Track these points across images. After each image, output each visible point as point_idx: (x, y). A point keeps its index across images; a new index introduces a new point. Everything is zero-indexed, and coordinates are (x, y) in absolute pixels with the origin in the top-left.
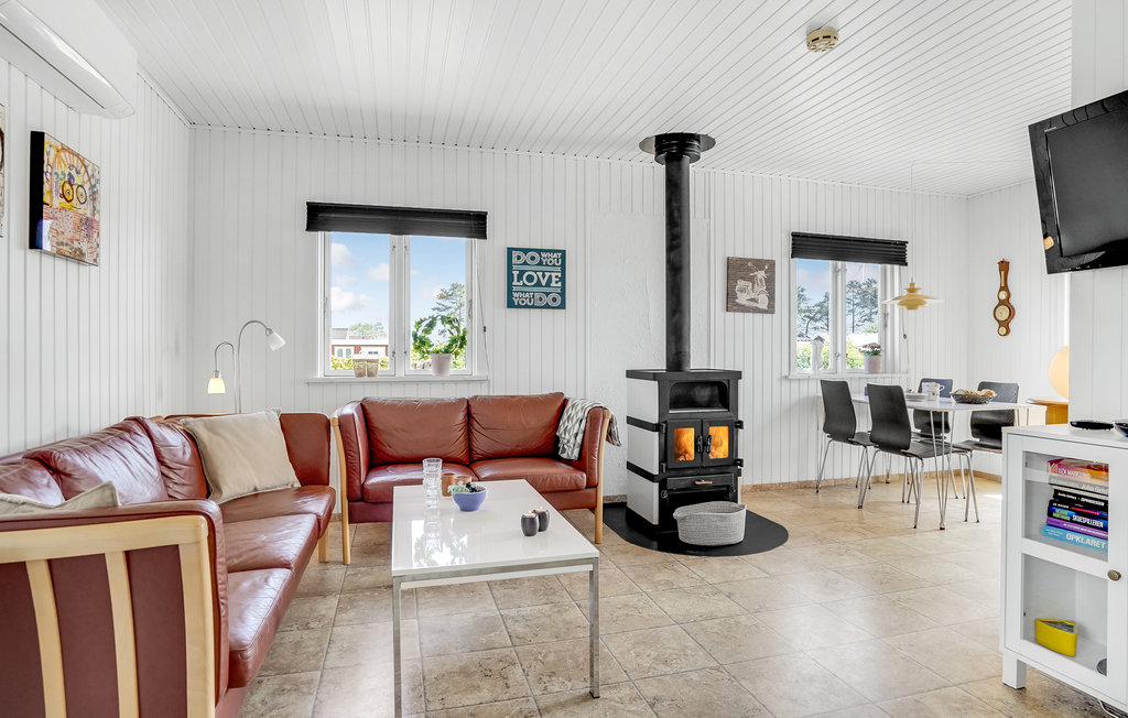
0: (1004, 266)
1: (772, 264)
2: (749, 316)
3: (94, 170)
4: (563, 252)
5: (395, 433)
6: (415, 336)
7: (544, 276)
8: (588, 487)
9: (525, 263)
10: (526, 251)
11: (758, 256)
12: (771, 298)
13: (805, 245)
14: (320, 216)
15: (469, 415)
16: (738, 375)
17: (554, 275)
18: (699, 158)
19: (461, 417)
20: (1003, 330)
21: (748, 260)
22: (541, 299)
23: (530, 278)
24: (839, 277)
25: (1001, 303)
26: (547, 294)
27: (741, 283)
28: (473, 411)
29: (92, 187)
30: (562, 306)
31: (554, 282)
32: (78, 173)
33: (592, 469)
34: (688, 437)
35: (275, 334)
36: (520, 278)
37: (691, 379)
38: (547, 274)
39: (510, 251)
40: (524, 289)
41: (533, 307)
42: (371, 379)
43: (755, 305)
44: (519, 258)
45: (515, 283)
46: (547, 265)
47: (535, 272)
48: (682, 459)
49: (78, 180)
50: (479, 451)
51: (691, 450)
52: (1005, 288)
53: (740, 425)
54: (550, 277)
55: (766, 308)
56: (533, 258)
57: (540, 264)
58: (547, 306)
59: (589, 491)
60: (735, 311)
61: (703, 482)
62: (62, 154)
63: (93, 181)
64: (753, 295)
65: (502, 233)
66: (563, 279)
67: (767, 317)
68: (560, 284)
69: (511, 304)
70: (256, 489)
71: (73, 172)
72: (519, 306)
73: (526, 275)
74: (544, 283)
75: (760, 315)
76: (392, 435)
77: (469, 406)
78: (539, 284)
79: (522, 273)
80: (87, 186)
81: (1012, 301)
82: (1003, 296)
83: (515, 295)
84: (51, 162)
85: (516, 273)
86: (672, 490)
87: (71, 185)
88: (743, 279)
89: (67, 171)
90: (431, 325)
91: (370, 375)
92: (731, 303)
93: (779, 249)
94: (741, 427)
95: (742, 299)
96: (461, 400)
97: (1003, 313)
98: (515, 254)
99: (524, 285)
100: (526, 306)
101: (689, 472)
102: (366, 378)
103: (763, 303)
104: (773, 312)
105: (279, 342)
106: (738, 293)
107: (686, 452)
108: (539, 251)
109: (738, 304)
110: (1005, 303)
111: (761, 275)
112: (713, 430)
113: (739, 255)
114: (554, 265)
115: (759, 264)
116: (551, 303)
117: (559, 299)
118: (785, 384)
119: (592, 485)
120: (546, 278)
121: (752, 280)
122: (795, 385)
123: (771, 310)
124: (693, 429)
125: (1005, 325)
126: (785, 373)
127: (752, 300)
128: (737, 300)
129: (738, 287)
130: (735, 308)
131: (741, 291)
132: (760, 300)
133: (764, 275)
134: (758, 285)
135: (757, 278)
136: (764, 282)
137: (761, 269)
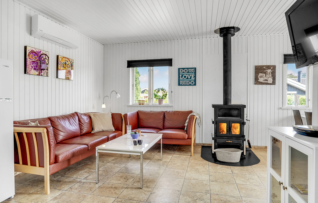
2: (264, 86)
3: (72, 61)
4: (195, 68)
5: (144, 120)
6: (154, 94)
7: (189, 76)
8: (188, 139)
9: (184, 72)
10: (184, 69)
11: (268, 64)
12: (274, 79)
13: (287, 58)
14: (131, 64)
15: (164, 116)
16: (244, 106)
17: (192, 75)
18: (234, 35)
19: (162, 116)
21: (265, 66)
22: (188, 83)
23: (185, 77)
26: (190, 81)
27: (260, 74)
28: (165, 115)
29: (71, 64)
30: (195, 85)
31: (192, 77)
32: (67, 62)
33: (190, 133)
34: (224, 126)
35: (118, 94)
36: (182, 77)
38: (190, 75)
39: (179, 69)
40: (183, 80)
41: (186, 85)
42: (143, 105)
43: (267, 82)
44: (182, 71)
45: (181, 78)
46: (190, 72)
47: (187, 75)
48: (222, 133)
49: (67, 63)
50: (166, 126)
51: (225, 130)
54: (191, 76)
55: (271, 83)
56: (186, 71)
57: (188, 72)
58: (190, 85)
59: (189, 140)
60: (258, 84)
61: (229, 141)
62: (63, 59)
63: (72, 63)
64: (265, 78)
65: (177, 64)
66: (195, 77)
67: (272, 86)
68: (194, 78)
69: (179, 85)
70: (103, 130)
71: (66, 62)
72: (182, 85)
73: (184, 75)
74: (189, 78)
75: (269, 86)
76: (143, 120)
77: (164, 114)
78: (188, 78)
79: (182, 75)
80: (70, 64)
83: (180, 82)
84: (60, 61)
85: (181, 75)
86: (218, 143)
87: (66, 65)
88: (261, 73)
89: (64, 62)
90: (159, 91)
91: (143, 104)
92: (257, 82)
93: (278, 61)
94: (245, 124)
95: (261, 80)
96: (162, 112)
98: (180, 69)
99: (183, 79)
100: (184, 85)
101: (225, 138)
102: (141, 105)
103: (270, 80)
104: (275, 84)
105: (119, 96)
106: (259, 78)
107: (223, 131)
108: (188, 69)
109: (259, 82)
111: (269, 71)
112: (233, 125)
113: (260, 64)
114: (192, 72)
115: (268, 67)
116: (191, 84)
117: (194, 83)
118: (281, 111)
119: (190, 138)
120: (190, 76)
121: (265, 73)
122: (285, 111)
123: (274, 83)
124: (226, 124)
126: (281, 106)
127: (265, 80)
128: (259, 81)
129: (259, 76)
130: (258, 83)
131: (261, 77)
132: (268, 81)
133: (271, 71)
134: (268, 75)
135: (267, 73)
136: (271, 73)
137: (269, 69)
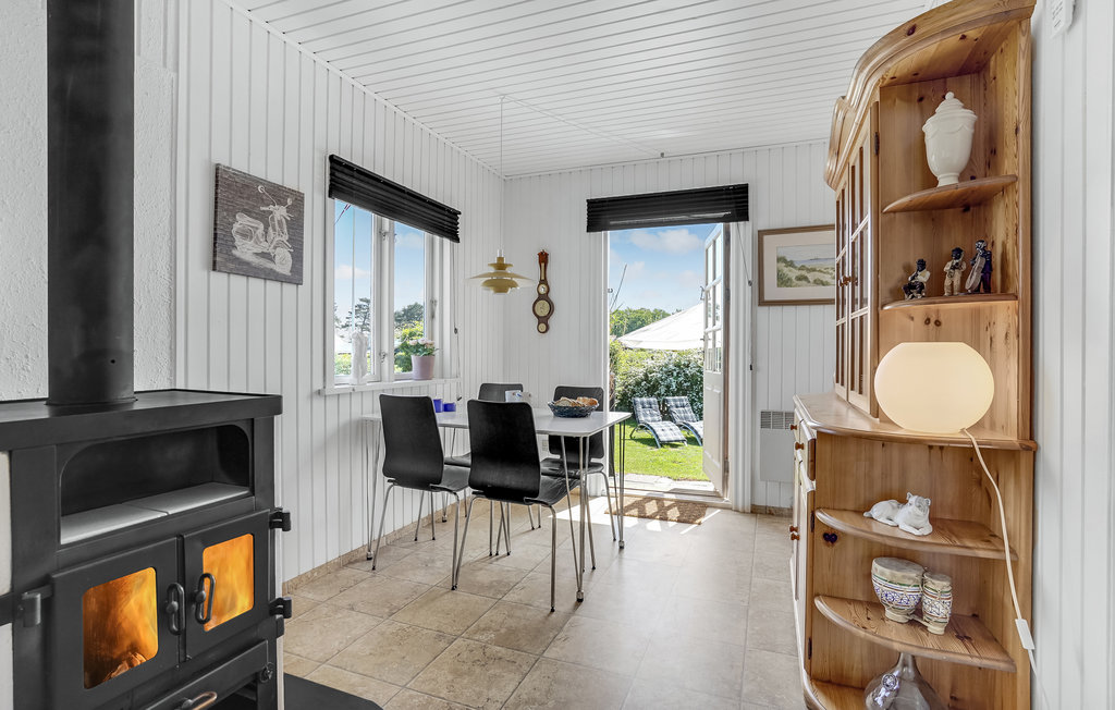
0: (543, 258)
1: (299, 198)
2: (256, 284)
11: (275, 178)
12: (297, 257)
13: (347, 180)
16: (273, 405)
20: (543, 326)
24: (386, 243)
25: (541, 297)
27: (243, 221)
37: (139, 428)
43: (270, 265)
51: (149, 637)
52: (544, 281)
53: (282, 520)
55: (287, 273)
60: (230, 270)
64: (264, 247)
67: (289, 289)
75: (277, 285)
81: (552, 296)
82: (542, 290)
88: (248, 212)
92: (220, 254)
93: (311, 181)
94: (286, 526)
95: (245, 250)
97: (543, 309)
103: (283, 264)
104: (298, 282)
106: (238, 238)
107: (135, 648)
109: (235, 260)
110: (544, 297)
111: (280, 212)
112: (212, 557)
113: (240, 166)
115: (278, 193)
118: (318, 403)
121: (264, 218)
123: (297, 276)
124: (153, 571)
125: (544, 321)
126: (318, 385)
127: (264, 255)
128: (234, 252)
129: (236, 226)
130: (231, 266)
131: (246, 235)
132: (277, 258)
133: (285, 214)
134: (274, 230)
135: (273, 218)
136: (285, 226)
137: (280, 203)
